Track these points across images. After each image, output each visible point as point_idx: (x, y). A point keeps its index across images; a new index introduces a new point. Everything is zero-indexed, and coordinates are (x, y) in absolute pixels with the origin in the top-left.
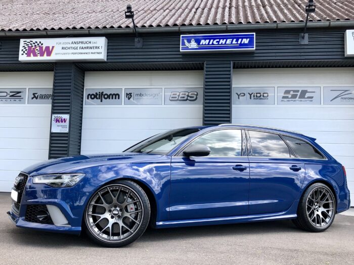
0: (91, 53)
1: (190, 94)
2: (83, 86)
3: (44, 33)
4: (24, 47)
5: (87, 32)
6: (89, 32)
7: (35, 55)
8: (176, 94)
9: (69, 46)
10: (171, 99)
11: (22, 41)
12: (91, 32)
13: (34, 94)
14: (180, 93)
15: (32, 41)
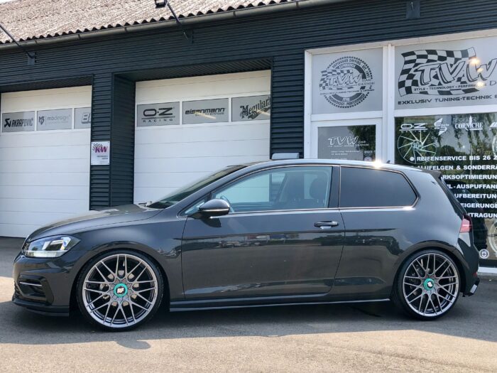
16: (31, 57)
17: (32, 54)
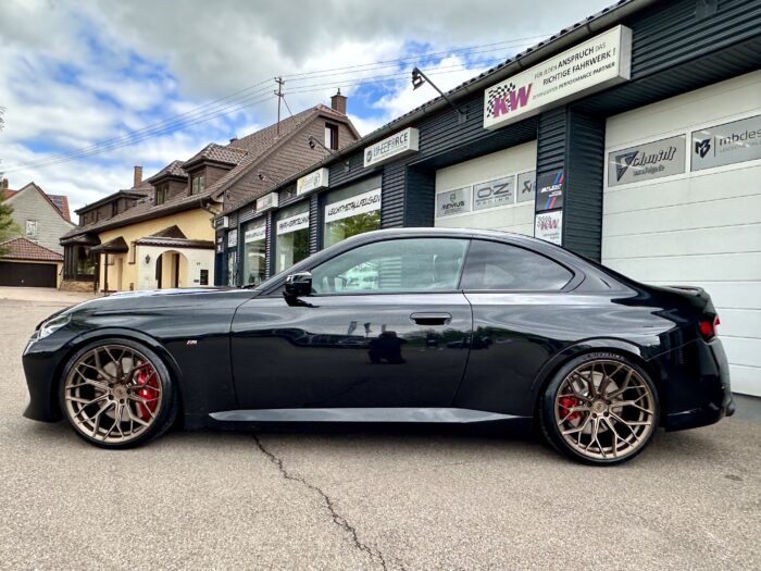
0: (595, 71)
3: (516, 65)
5: (585, 30)
6: (589, 28)
9: (554, 73)
11: (487, 92)
12: (592, 26)
16: (462, 113)
17: (465, 110)
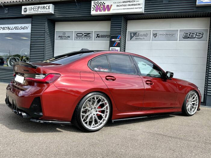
1: (197, 34)
2: (126, 29)
4: (94, 5)
7: (100, 11)
8: (188, 34)
10: (184, 37)
13: (97, 35)
14: (190, 33)
15: (98, 2)
